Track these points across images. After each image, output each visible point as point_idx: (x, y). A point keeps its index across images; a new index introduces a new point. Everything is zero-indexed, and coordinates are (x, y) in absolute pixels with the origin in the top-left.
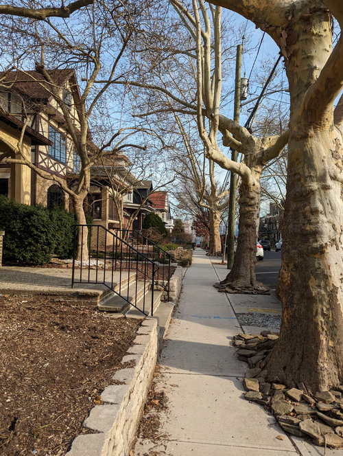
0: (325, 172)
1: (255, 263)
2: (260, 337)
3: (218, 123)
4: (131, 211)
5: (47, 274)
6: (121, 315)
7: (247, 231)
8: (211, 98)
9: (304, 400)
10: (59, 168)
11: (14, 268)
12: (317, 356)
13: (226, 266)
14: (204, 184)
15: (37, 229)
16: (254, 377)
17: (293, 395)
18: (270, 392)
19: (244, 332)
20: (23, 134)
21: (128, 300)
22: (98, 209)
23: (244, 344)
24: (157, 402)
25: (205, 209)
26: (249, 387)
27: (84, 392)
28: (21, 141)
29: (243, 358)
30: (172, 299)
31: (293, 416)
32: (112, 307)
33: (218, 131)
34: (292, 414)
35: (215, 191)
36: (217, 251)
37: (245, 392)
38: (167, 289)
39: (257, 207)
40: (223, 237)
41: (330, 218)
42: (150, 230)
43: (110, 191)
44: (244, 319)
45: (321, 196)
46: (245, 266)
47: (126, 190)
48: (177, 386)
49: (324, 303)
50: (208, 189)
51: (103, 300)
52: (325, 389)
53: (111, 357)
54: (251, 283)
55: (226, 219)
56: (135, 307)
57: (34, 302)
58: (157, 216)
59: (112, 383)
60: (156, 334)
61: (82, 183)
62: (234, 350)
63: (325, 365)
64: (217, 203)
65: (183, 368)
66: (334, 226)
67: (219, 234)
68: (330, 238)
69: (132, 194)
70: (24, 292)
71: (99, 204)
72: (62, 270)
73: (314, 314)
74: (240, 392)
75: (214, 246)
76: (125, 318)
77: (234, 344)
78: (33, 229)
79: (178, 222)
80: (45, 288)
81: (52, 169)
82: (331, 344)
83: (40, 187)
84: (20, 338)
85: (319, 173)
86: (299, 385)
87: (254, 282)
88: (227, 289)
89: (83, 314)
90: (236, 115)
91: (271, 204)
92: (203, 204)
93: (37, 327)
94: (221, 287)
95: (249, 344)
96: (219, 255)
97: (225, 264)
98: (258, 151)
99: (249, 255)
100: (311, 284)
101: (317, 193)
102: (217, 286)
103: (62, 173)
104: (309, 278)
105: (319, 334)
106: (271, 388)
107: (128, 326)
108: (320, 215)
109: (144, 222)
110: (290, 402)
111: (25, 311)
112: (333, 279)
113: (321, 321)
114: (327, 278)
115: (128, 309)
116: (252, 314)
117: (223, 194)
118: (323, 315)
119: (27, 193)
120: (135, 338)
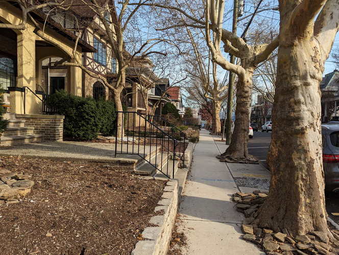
0: (307, 72)
1: (247, 140)
2: (253, 195)
3: (221, 35)
4: (154, 101)
5: (96, 147)
6: (151, 178)
7: (242, 117)
8: (216, 15)
9: (287, 241)
10: (101, 69)
11: (72, 143)
12: (297, 210)
13: (225, 143)
14: (209, 81)
15: (88, 114)
16: (249, 224)
17: (279, 238)
18: (262, 235)
19: (240, 191)
20: (76, 44)
21: (156, 166)
22: (130, 99)
23: (241, 200)
24: (179, 240)
25: (208, 100)
26: (246, 231)
27: (130, 231)
28: (75, 49)
29: (241, 210)
30: (186, 166)
31: (279, 252)
32: (144, 172)
33: (221, 41)
34: (278, 251)
35: (217, 86)
36: (217, 131)
37: (243, 235)
38: (183, 159)
39: (250, 99)
40: (222, 121)
41: (310, 107)
42: (168, 115)
43: (138, 87)
44: (240, 182)
45: (303, 90)
46: (239, 142)
47: (150, 86)
48: (193, 229)
49: (304, 171)
50: (212, 84)
51: (137, 167)
52: (303, 233)
53: (147, 207)
54: (245, 156)
55: (225, 107)
56: (161, 171)
57: (89, 168)
58: (173, 105)
59: (149, 225)
60: (177, 191)
61: (120, 80)
62: (233, 204)
63: (303, 216)
64: (218, 96)
65: (196, 216)
66: (312, 113)
67: (219, 119)
68: (309, 123)
69: (154, 89)
70: (81, 160)
71: (131, 96)
72: (107, 144)
73: (296, 179)
74: (240, 235)
75: (216, 127)
76: (154, 179)
77: (233, 200)
78: (85, 114)
79: (188, 110)
80: (96, 157)
81: (96, 70)
82: (308, 201)
83: (88, 83)
84: (81, 192)
85: (301, 73)
86: (283, 230)
87: (247, 155)
88: (226, 159)
89: (124, 176)
90: (234, 28)
91: (259, 96)
92: (208, 96)
93: (92, 185)
94: (221, 158)
95: (245, 200)
96: (219, 134)
97: (224, 141)
98: (251, 56)
99: (243, 134)
100: (293, 156)
101: (300, 88)
102: (219, 157)
103: (103, 73)
104: (293, 152)
105: (299, 194)
106: (262, 232)
107: (157, 186)
108: (302, 105)
109: (163, 110)
110: (277, 242)
111: (83, 174)
112: (310, 153)
113: (301, 184)
114: (306, 153)
115: (155, 173)
116: (246, 178)
117: (223, 89)
118: (303, 180)
119: (79, 88)
120: (162, 194)
